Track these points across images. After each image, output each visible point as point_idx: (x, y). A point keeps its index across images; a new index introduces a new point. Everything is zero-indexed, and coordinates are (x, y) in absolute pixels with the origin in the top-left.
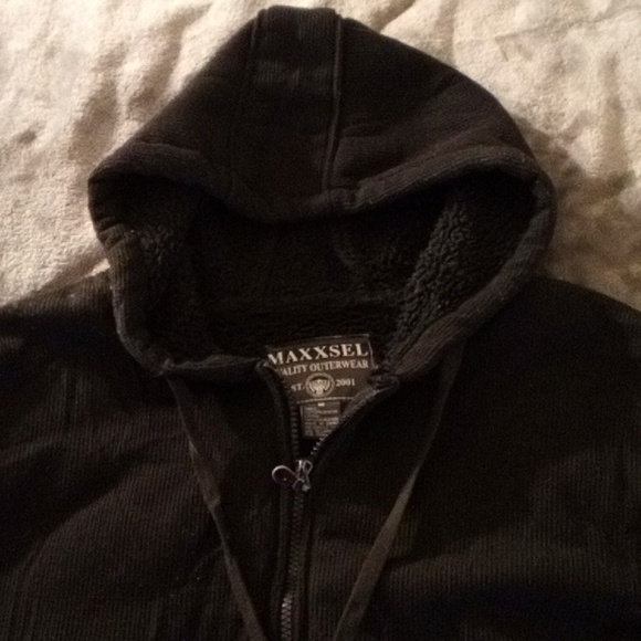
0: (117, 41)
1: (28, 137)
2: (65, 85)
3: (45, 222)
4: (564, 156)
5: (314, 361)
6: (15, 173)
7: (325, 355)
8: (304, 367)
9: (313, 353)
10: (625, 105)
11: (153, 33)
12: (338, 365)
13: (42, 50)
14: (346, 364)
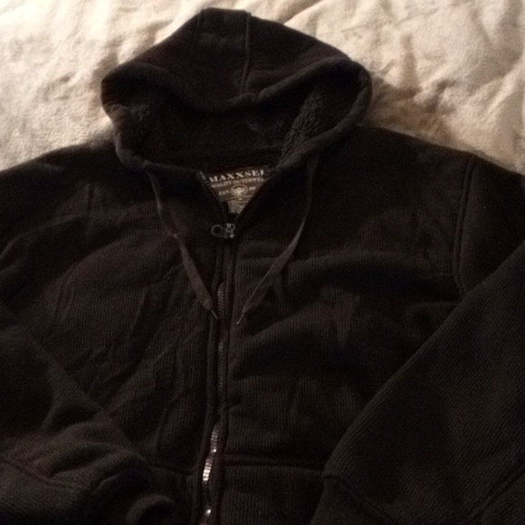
0: (118, 35)
1: (66, 79)
2: (87, 55)
3: (75, 118)
4: (381, 81)
5: (236, 179)
6: (57, 96)
7: (242, 176)
8: (230, 182)
9: (235, 176)
10: (416, 57)
11: (139, 31)
12: (250, 180)
13: (74, 40)
14: (255, 180)
